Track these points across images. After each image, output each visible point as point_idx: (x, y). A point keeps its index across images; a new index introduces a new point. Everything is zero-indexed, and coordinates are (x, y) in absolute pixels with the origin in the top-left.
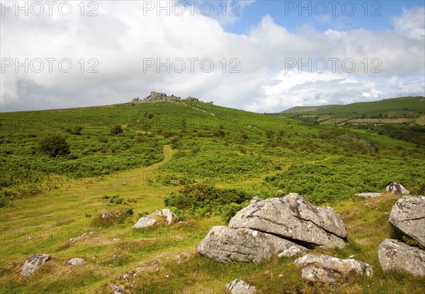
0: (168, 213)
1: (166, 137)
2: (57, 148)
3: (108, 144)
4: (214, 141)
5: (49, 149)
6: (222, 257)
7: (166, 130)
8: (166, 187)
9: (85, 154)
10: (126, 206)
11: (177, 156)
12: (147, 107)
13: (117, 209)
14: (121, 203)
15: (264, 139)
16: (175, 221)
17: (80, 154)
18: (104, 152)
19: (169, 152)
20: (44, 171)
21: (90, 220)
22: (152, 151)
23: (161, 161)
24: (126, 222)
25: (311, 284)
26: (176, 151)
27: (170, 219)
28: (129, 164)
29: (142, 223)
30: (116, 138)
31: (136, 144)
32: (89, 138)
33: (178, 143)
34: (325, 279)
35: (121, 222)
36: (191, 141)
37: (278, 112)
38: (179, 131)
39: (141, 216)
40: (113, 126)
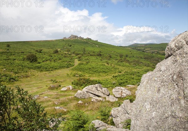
0: (71, 87)
1: (76, 55)
2: (33, 59)
3: (52, 58)
4: (97, 58)
5: (30, 59)
6: (79, 97)
7: (77, 52)
8: (73, 77)
9: (43, 61)
10: (58, 84)
11: (80, 64)
12: (69, 42)
13: (56, 84)
14: (57, 82)
15: (119, 58)
16: (72, 89)
17: (41, 62)
18: (51, 61)
19: (77, 62)
20: (28, 68)
21: (48, 87)
22: (70, 61)
23: (73, 66)
24: (58, 89)
25: (92, 102)
26: (80, 62)
27: (71, 89)
28: (60, 67)
29: (63, 89)
30: (55, 55)
31: (64, 58)
32: (45, 54)
33: (81, 58)
34: (95, 101)
35: (57, 89)
36: (87, 58)
37: (127, 46)
38: (82, 53)
39: (63, 87)
40: (55, 49)
